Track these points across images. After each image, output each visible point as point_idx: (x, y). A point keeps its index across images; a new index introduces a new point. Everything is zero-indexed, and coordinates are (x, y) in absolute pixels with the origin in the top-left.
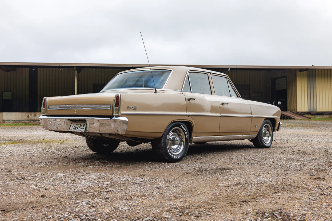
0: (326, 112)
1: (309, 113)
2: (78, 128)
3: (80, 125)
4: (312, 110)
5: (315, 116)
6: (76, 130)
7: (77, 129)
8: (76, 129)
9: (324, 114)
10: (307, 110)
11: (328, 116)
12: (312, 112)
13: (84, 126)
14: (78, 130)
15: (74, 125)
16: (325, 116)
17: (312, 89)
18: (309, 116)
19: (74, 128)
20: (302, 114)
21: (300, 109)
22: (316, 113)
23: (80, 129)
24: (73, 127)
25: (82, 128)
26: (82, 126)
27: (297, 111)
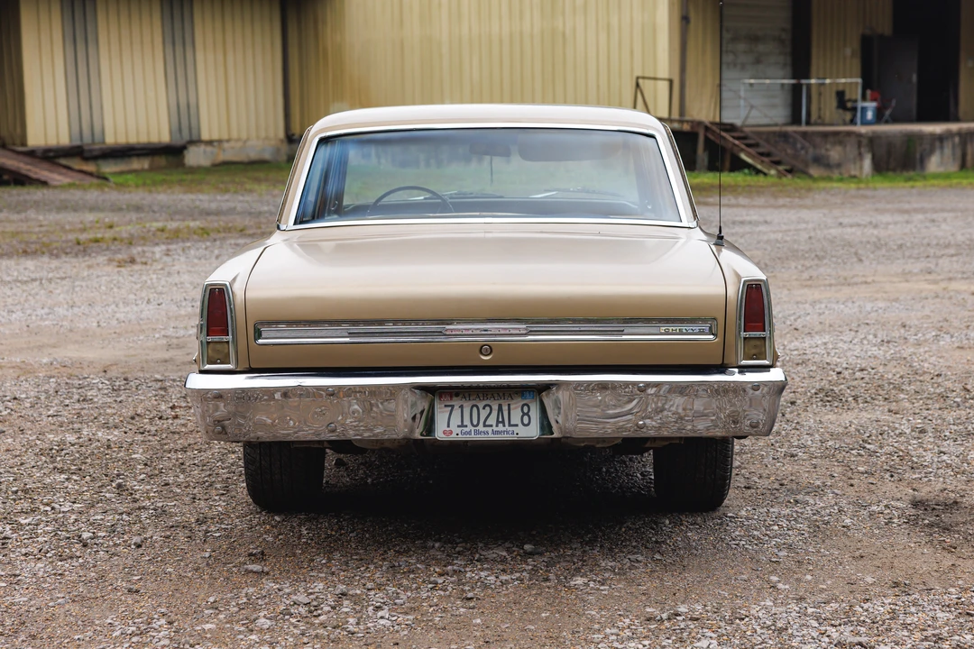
0: (139, 146)
1: (77, 152)
4: (87, 139)
5: (100, 162)
9: (130, 156)
10: (65, 141)
11: (145, 163)
12: (86, 148)
16: (136, 164)
17: (81, 47)
18: (77, 164)
20: (51, 156)
21: (37, 136)
22: (101, 149)
27: (24, 144)
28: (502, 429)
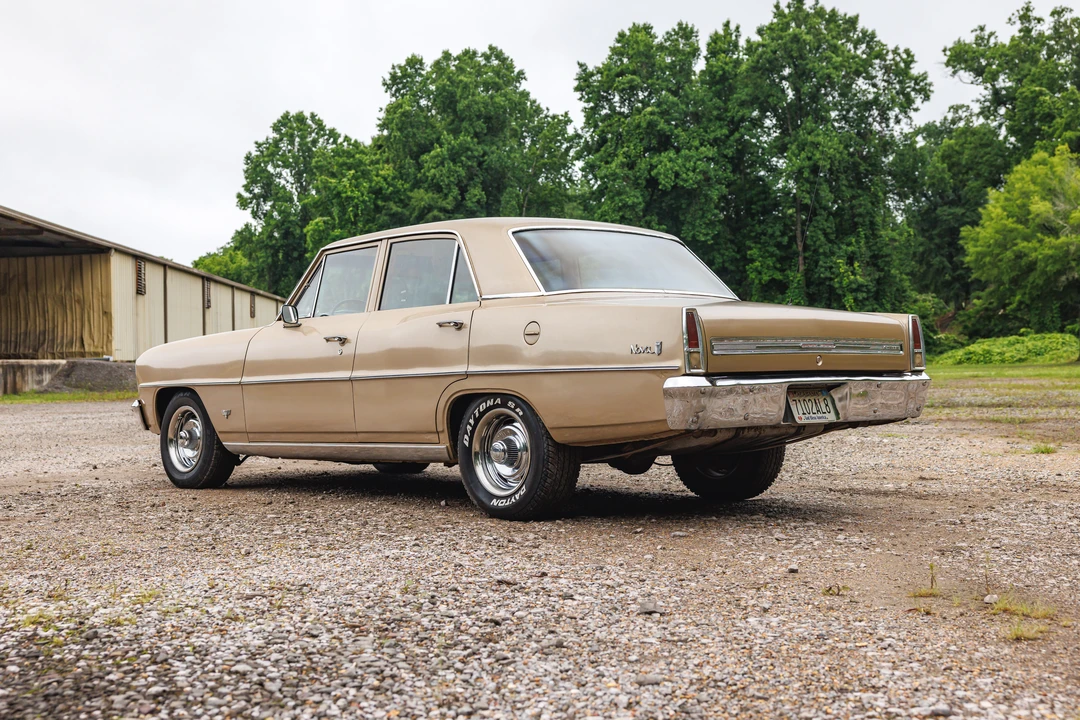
2: (815, 411)
6: (812, 418)
7: (816, 416)
8: (813, 415)
14: (819, 418)
15: (799, 404)
23: (824, 415)
26: (823, 405)
28: (820, 415)
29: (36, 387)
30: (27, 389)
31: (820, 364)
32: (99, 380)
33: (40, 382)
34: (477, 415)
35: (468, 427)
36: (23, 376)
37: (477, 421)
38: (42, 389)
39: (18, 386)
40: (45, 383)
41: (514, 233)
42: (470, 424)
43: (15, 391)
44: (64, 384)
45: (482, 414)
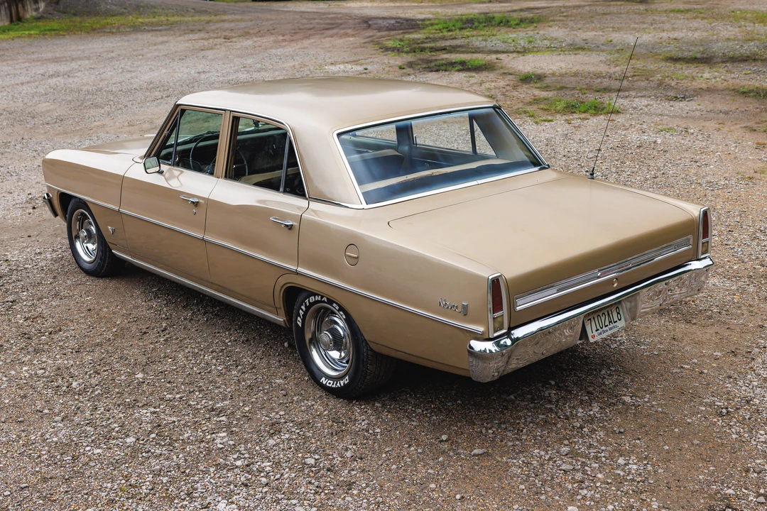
2: (607, 323)
3: (609, 314)
6: (604, 332)
7: (607, 328)
8: (604, 329)
13: (618, 313)
14: (611, 329)
15: (593, 323)
19: (597, 330)
23: (615, 324)
24: (594, 329)
25: (616, 319)
26: (615, 314)
28: (611, 326)
29: (34, 14)
30: (28, 16)
31: (615, 285)
32: (80, 7)
33: (37, 9)
34: (308, 304)
35: (301, 311)
36: (24, 7)
37: (308, 308)
38: (39, 15)
39: (21, 14)
40: (41, 10)
41: (339, 135)
42: (302, 310)
43: (19, 19)
44: (54, 10)
45: (312, 304)
